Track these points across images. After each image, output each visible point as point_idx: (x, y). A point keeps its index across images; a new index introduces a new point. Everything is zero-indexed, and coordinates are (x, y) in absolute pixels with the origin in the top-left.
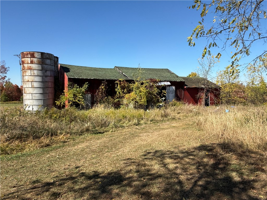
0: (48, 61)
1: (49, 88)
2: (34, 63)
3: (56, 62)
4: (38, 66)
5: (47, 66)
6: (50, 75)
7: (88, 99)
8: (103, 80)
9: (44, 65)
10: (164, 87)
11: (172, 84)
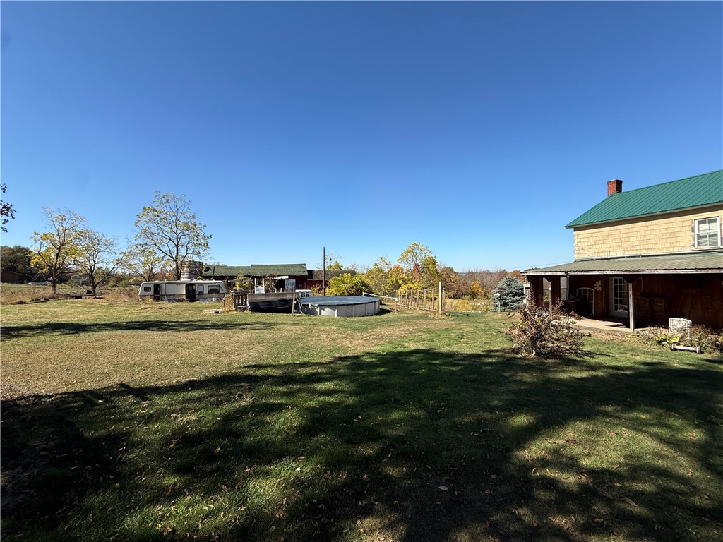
0: (193, 266)
10: (282, 281)
11: (291, 277)
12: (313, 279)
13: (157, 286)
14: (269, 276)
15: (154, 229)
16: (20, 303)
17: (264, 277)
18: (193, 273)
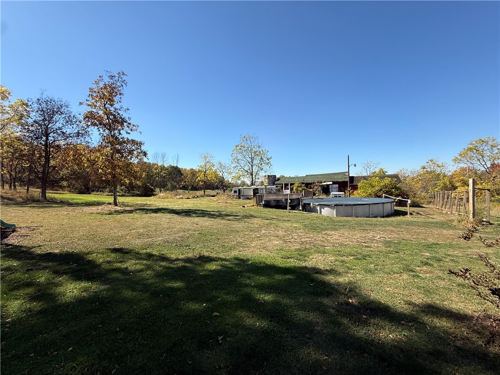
9: (269, 179)
10: (328, 185)
11: (334, 183)
12: (354, 184)
13: (239, 190)
14: (318, 182)
15: (240, 157)
16: (188, 198)
17: (314, 183)
18: (270, 182)
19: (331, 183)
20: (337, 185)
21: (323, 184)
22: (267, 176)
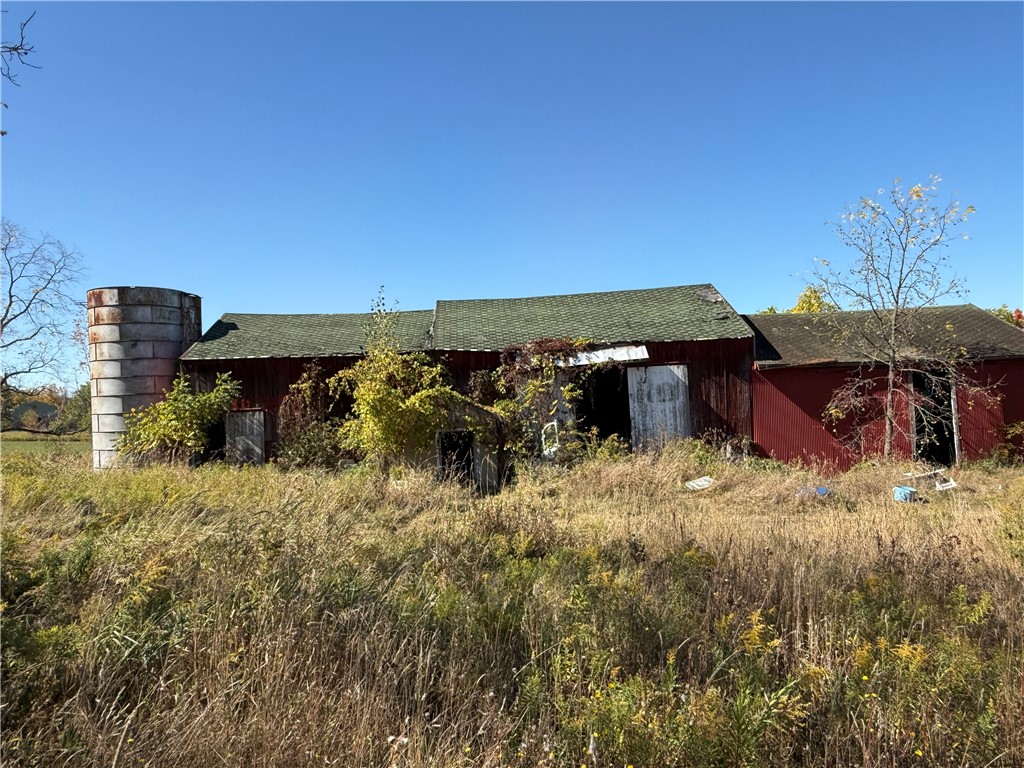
0: (144, 313)
1: (147, 396)
2: (101, 322)
3: (186, 310)
4: (112, 331)
5: (139, 326)
6: (150, 355)
7: (252, 429)
8: (309, 360)
9: (129, 326)
11: (661, 353)
14: (542, 349)
17: (510, 355)
18: (145, 350)
19: (641, 353)
20: (679, 371)
21: (583, 359)
22: (110, 298)
